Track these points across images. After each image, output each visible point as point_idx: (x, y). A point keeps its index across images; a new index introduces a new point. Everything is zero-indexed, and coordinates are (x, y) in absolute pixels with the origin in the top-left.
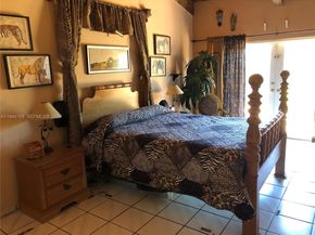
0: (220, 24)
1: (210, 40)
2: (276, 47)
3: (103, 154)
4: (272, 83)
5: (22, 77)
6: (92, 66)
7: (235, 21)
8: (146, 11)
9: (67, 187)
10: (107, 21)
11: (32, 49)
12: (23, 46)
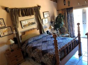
0: (65, 5)
1: (62, 10)
2: (84, 10)
3: (26, 51)
4: (83, 21)
5: (4, 34)
6: (24, 26)
7: (69, 3)
8: (39, 7)
9: (17, 60)
10: (26, 13)
11: (5, 26)
12: (3, 26)
